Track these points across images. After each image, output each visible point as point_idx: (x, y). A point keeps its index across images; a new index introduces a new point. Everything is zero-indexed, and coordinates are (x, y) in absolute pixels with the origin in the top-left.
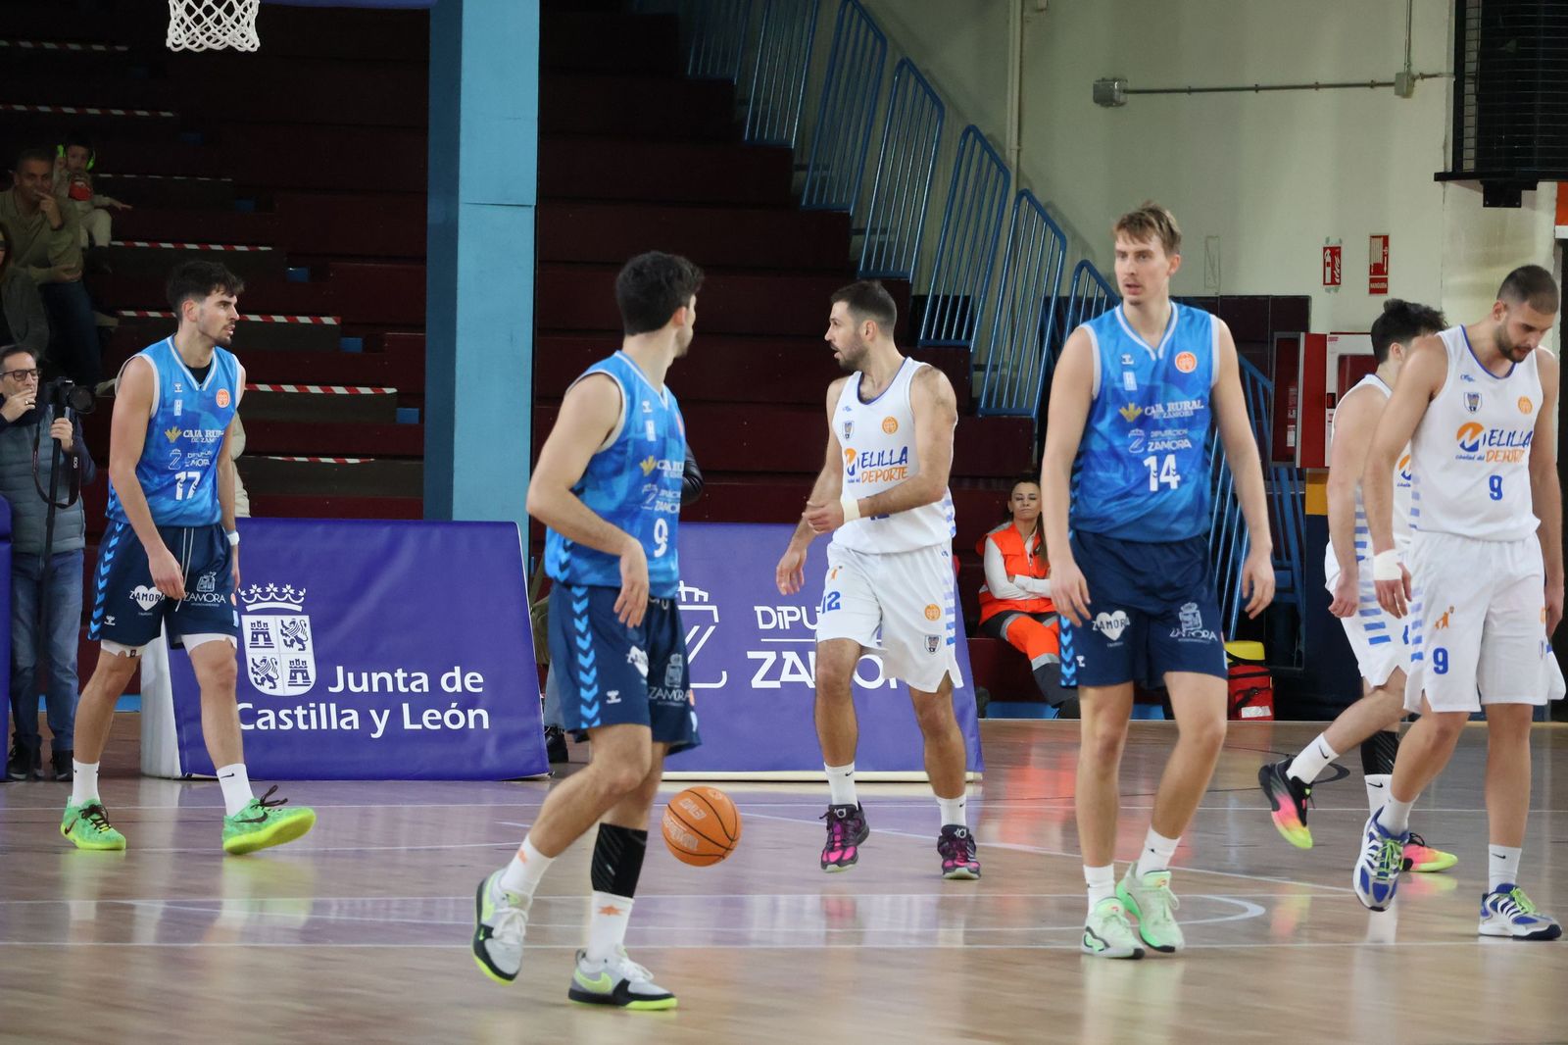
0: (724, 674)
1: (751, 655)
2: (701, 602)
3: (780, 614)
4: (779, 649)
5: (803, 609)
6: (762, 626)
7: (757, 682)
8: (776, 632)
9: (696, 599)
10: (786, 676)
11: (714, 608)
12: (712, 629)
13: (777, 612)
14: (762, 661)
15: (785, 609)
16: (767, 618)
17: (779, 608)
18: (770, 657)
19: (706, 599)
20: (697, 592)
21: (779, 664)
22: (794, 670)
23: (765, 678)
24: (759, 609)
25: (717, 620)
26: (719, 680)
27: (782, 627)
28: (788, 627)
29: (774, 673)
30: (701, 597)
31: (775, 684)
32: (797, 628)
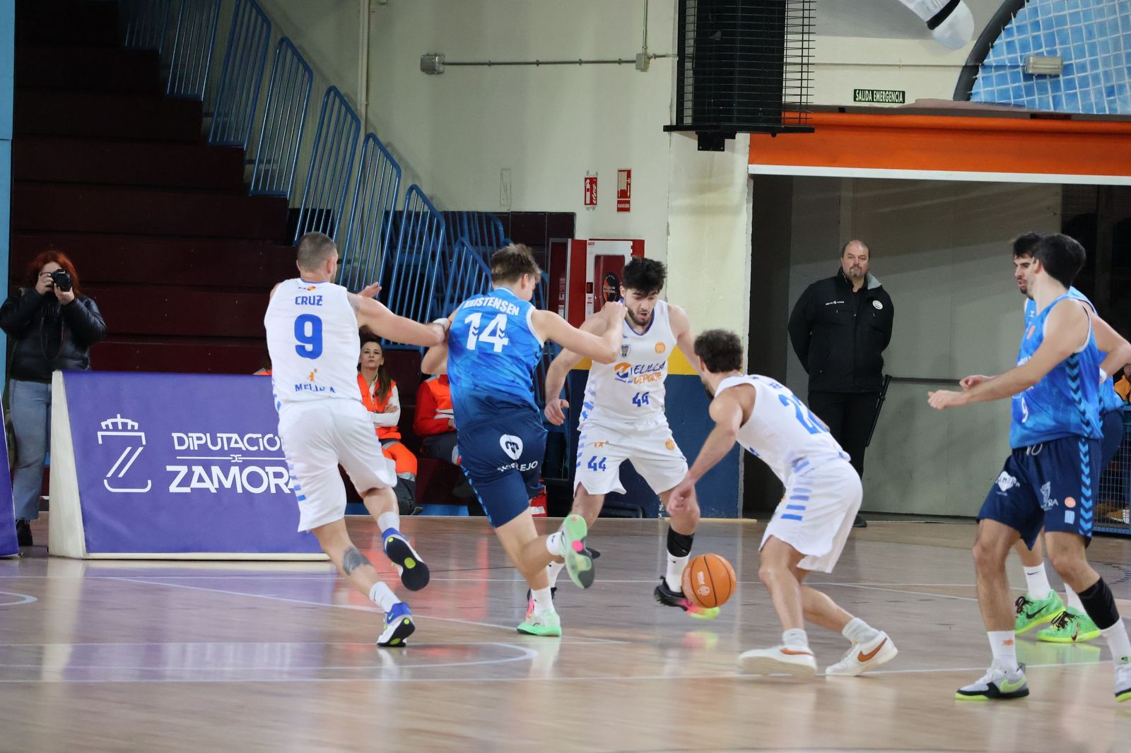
0: (149, 482)
1: (170, 468)
2: (133, 430)
3: (191, 439)
4: (189, 464)
5: (208, 435)
6: (177, 447)
7: (173, 488)
8: (188, 452)
9: (129, 428)
10: (195, 484)
11: (142, 434)
12: (140, 449)
13: (188, 437)
14: (176, 473)
15: (195, 435)
16: (181, 441)
17: (190, 435)
18: (183, 470)
19: (136, 428)
20: (130, 423)
21: (190, 475)
22: (201, 479)
23: (180, 485)
24: (175, 435)
25: (144, 443)
26: (145, 486)
27: (192, 448)
28: (196, 448)
29: (186, 482)
30: (133, 426)
31: (187, 490)
32: (203, 449)
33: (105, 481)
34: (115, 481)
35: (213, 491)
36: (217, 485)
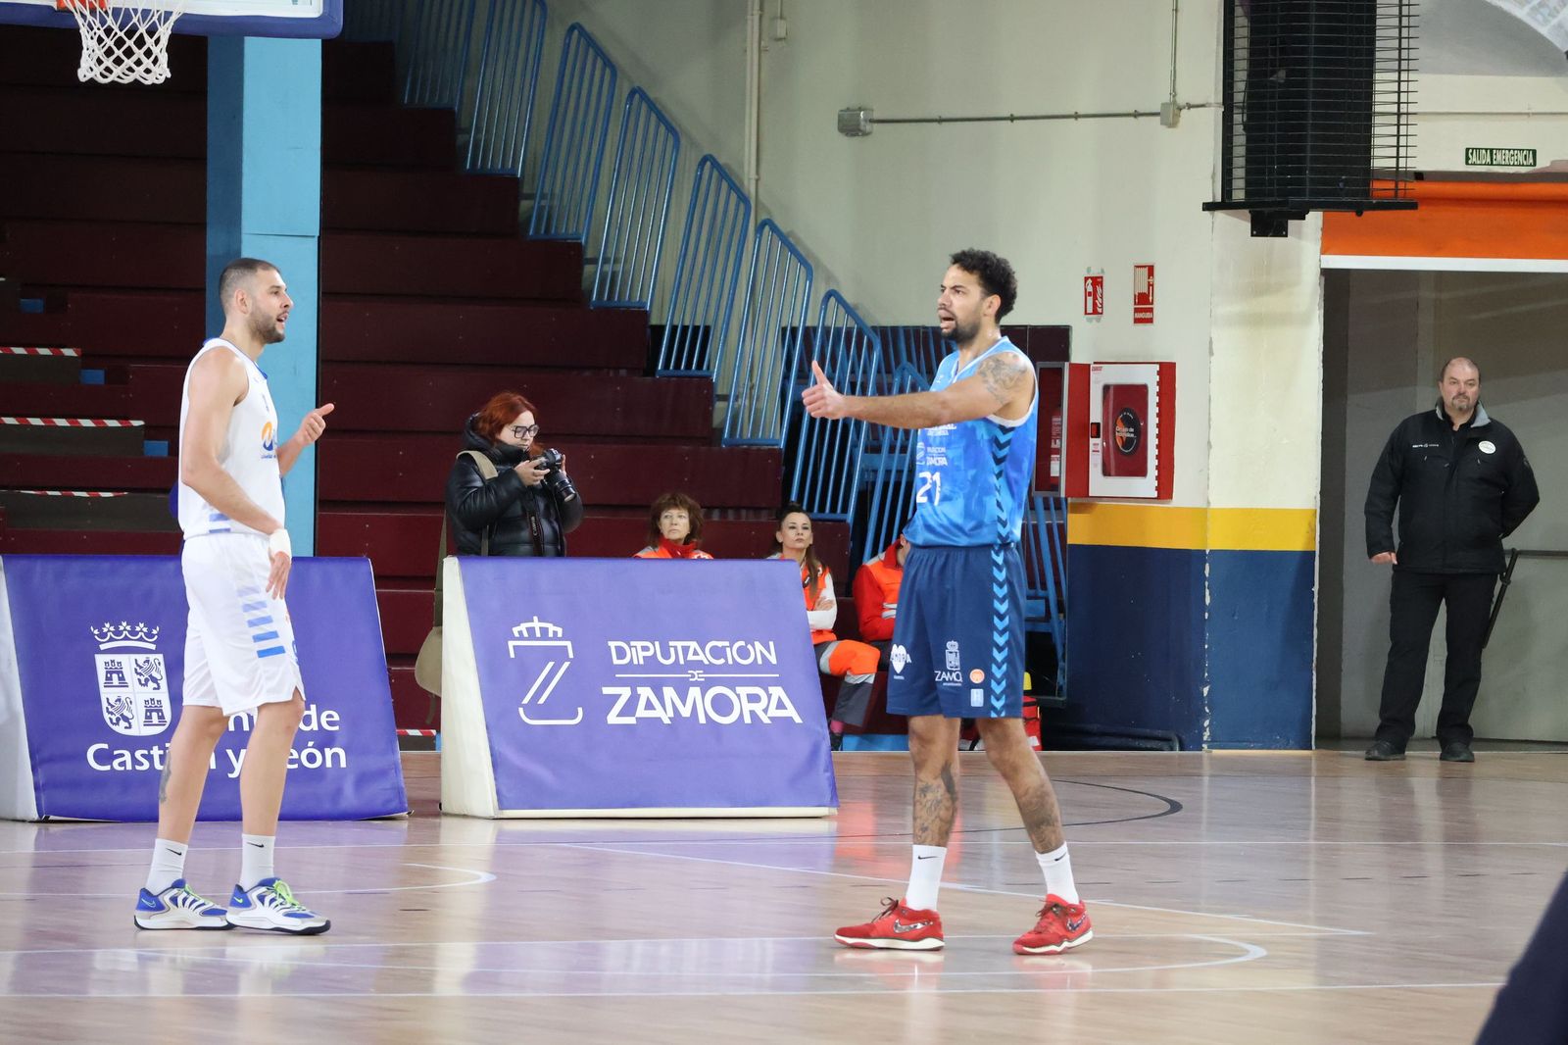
0: (580, 710)
1: (607, 691)
2: (555, 637)
3: (633, 649)
4: (633, 684)
5: (657, 644)
6: (616, 661)
7: (613, 718)
8: (630, 667)
9: (551, 635)
10: (641, 712)
11: (568, 644)
12: (566, 665)
13: (630, 647)
14: (618, 697)
15: (639, 644)
16: (621, 653)
17: (633, 643)
18: (625, 693)
19: (560, 635)
20: (551, 628)
21: (634, 699)
22: (649, 706)
23: (621, 714)
24: (612, 644)
25: (571, 655)
26: (575, 716)
27: (635, 662)
28: (642, 662)
29: (629, 709)
30: (555, 633)
31: (631, 720)
32: (651, 663)
33: (521, 710)
34: (534, 710)
35: (667, 721)
36: (671, 714)
